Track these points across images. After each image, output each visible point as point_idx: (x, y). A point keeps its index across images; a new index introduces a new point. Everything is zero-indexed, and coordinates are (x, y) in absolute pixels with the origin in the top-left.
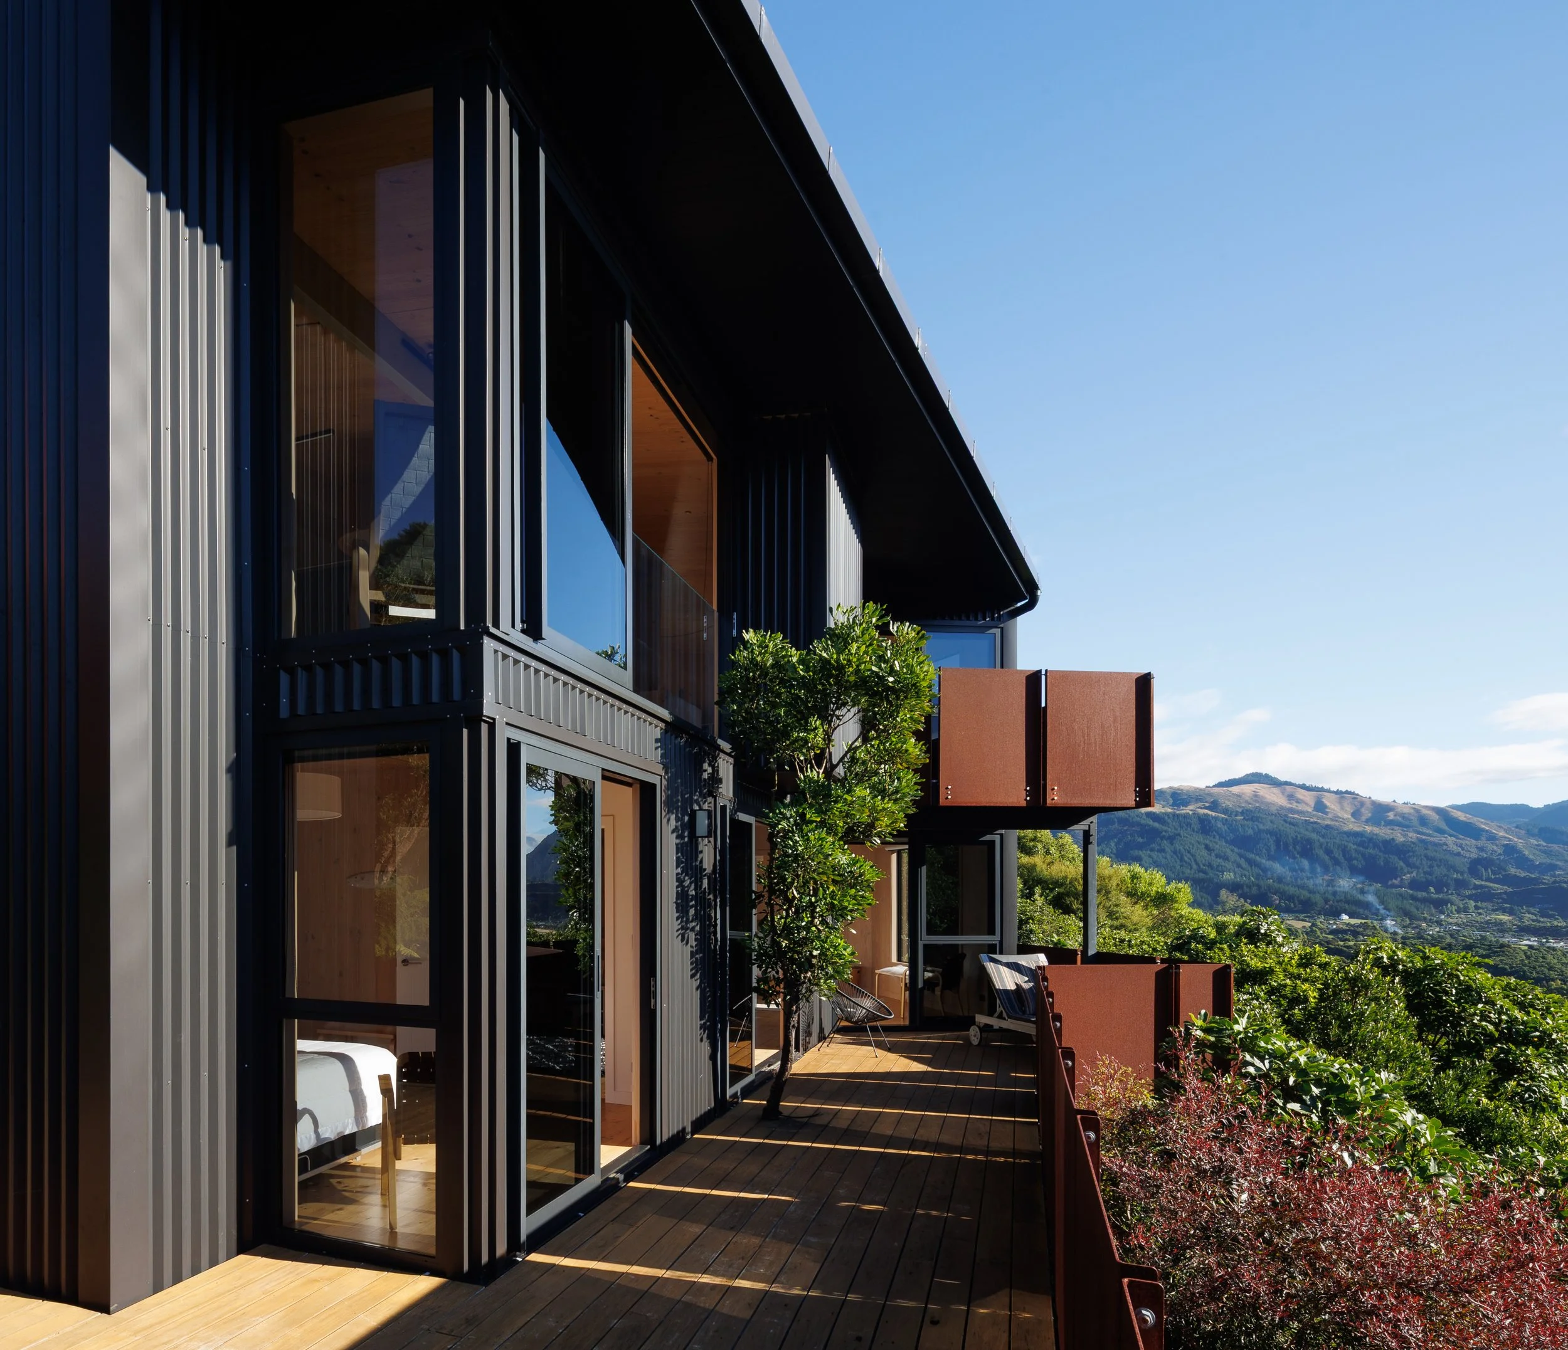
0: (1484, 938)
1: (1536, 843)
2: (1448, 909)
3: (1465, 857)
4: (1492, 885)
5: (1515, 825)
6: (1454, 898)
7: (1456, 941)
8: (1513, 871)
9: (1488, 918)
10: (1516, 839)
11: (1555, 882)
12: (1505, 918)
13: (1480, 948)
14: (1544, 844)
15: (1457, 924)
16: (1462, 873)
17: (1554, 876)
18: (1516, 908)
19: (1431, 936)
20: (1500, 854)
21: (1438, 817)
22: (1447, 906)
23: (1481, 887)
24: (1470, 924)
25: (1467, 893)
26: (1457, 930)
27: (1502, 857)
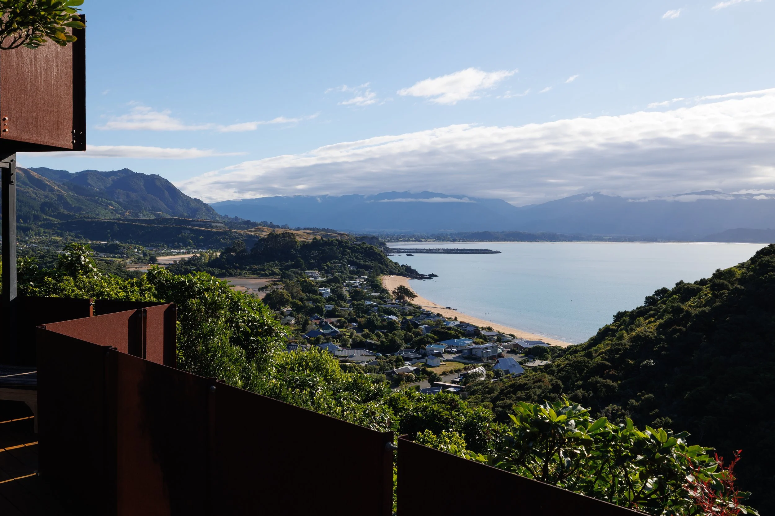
0: (49, 251)
1: (72, 194)
2: (30, 233)
3: (38, 201)
4: (52, 218)
5: (62, 183)
6: (33, 226)
7: (35, 253)
8: (62, 210)
9: (50, 239)
10: (63, 192)
11: (81, 218)
12: (59, 238)
13: (48, 257)
14: (76, 195)
15: (35, 243)
16: (37, 211)
17: (80, 214)
18: (63, 232)
19: (22, 250)
20: (55, 200)
21: (24, 175)
22: (29, 231)
23: (46, 219)
24: (42, 243)
25: (40, 223)
26: (35, 247)
27: (56, 202)
